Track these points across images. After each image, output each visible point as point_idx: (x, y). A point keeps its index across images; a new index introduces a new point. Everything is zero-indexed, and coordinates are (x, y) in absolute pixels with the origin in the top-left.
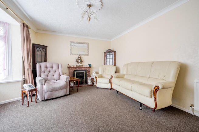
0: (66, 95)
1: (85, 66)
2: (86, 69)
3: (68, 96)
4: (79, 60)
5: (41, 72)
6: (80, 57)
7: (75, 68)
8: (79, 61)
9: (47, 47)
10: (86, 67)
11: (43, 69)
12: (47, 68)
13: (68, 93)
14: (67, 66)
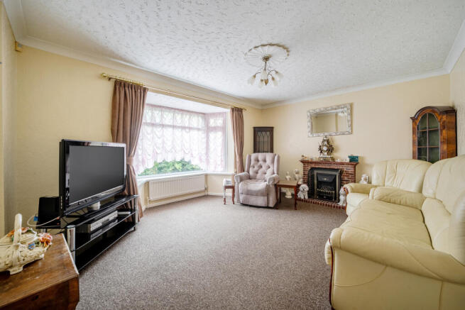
0: (268, 207)
1: (338, 161)
2: (340, 167)
3: (270, 210)
4: (326, 145)
5: (249, 167)
6: (328, 141)
7: (315, 163)
8: (325, 148)
9: (273, 128)
10: (342, 164)
11: (252, 163)
12: (258, 161)
13: (271, 205)
14: (301, 158)
